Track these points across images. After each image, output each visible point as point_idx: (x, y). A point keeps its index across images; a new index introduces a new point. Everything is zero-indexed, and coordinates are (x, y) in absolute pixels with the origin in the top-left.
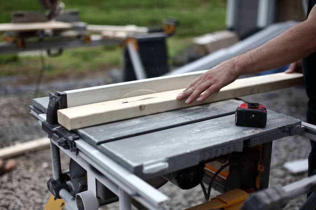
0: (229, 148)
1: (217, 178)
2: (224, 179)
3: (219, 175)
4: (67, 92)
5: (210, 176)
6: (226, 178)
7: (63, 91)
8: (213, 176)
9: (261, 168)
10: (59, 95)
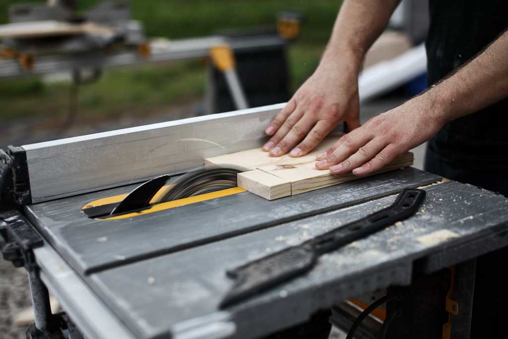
0: (380, 278)
1: (364, 321)
2: (378, 323)
3: (370, 315)
4: (26, 147)
5: (352, 316)
6: (381, 322)
7: (20, 146)
8: (356, 316)
9: (454, 306)
10: (11, 153)
